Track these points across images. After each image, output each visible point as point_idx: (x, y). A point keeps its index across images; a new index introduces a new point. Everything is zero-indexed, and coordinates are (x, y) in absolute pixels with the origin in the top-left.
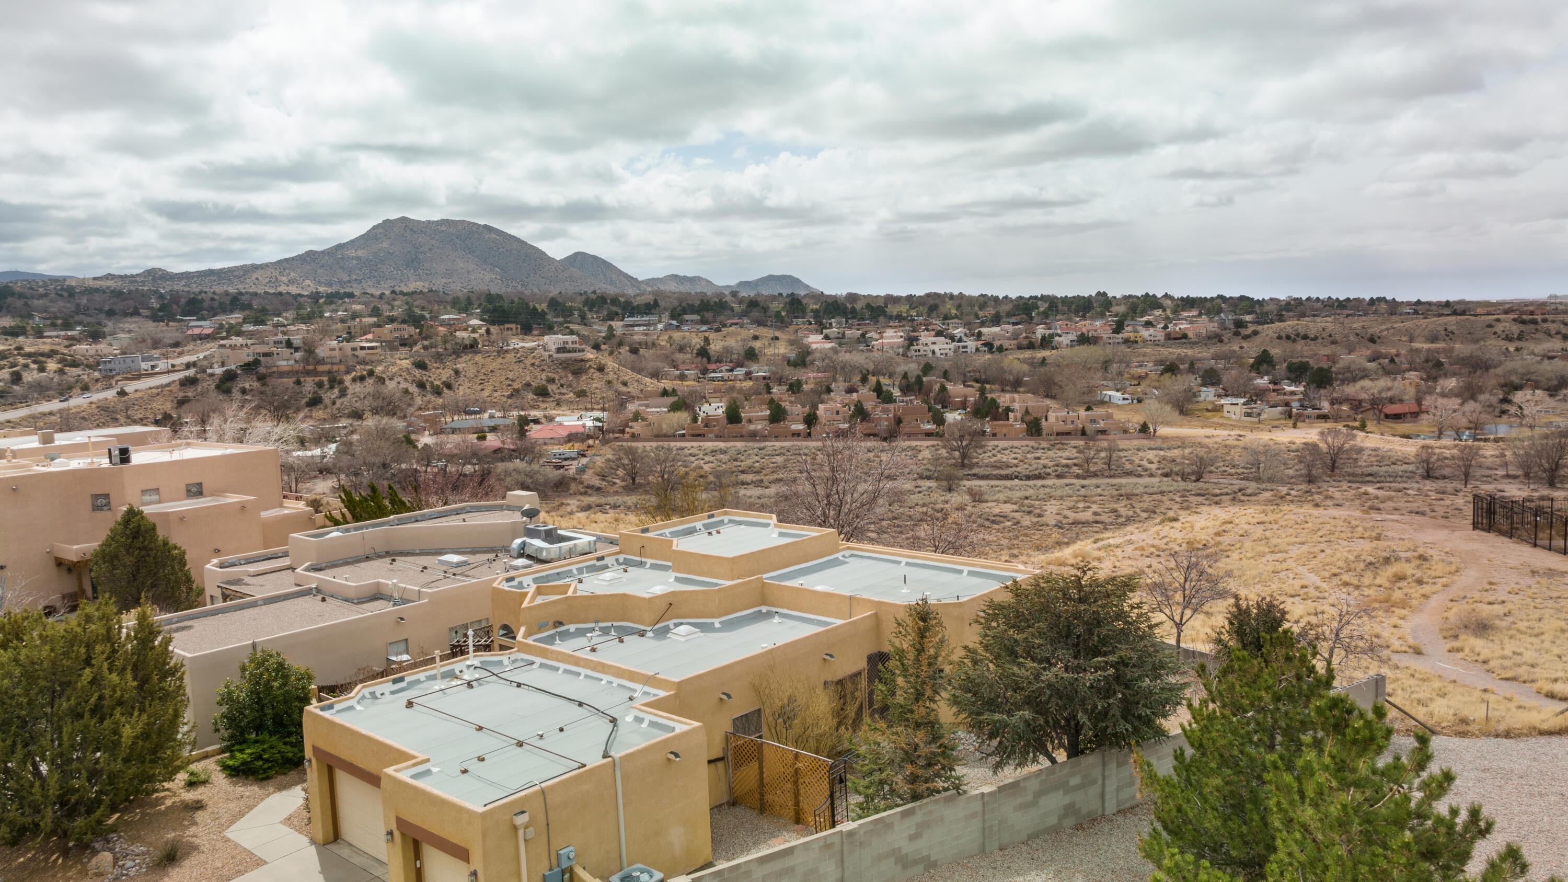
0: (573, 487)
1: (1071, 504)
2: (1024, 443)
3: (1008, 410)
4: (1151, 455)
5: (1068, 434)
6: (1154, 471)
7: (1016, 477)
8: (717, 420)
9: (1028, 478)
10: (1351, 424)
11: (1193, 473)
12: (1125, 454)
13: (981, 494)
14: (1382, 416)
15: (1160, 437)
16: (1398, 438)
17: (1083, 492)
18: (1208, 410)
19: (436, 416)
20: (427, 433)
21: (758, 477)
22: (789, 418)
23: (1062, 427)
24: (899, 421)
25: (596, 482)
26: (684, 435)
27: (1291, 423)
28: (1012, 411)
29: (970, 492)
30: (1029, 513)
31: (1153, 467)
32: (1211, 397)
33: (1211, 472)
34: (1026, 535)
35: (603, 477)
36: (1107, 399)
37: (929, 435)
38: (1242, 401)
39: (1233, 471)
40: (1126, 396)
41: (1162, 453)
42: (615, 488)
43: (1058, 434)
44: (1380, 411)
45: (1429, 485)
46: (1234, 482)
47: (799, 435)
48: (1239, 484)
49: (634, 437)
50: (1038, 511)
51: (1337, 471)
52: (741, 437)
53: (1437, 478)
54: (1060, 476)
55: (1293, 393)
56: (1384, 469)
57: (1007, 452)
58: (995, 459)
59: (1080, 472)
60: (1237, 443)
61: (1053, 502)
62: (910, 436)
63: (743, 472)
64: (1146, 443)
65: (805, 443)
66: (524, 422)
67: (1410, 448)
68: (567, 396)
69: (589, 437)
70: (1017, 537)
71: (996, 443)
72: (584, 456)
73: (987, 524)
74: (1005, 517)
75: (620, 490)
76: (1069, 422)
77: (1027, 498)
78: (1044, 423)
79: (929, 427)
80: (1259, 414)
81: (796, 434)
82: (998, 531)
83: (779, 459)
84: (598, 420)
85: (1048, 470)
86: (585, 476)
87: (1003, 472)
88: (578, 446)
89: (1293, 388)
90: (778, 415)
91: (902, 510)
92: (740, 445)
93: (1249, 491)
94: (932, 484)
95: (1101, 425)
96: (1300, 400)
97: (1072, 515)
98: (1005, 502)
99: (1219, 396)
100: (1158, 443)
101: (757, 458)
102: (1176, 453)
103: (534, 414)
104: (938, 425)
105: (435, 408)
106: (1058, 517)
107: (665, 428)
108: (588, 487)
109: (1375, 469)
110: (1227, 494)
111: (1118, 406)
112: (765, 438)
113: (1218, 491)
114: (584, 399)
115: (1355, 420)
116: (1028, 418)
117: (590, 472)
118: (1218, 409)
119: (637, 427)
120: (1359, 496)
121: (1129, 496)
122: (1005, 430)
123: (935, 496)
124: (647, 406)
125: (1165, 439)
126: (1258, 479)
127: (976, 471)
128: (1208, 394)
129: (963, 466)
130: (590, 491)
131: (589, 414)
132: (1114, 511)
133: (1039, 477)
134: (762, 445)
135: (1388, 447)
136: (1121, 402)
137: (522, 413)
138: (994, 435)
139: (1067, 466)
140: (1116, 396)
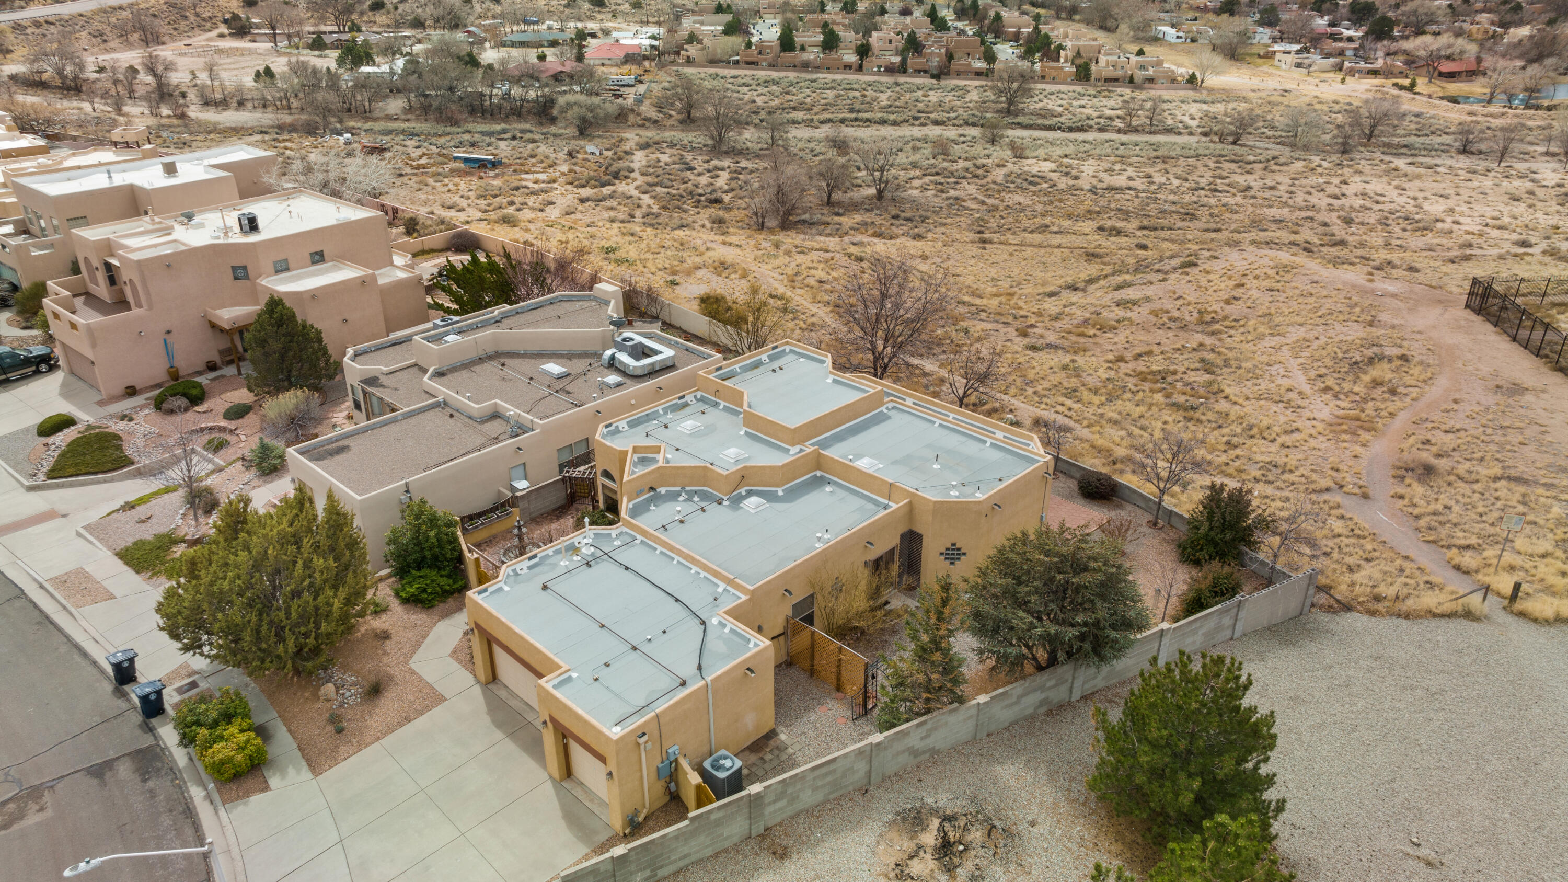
0: (631, 118)
1: (1107, 166)
2: (1072, 88)
3: (1060, 47)
4: (1194, 109)
5: (1116, 80)
6: (1194, 129)
7: (1059, 128)
8: (771, 47)
9: (1071, 130)
10: (1401, 81)
11: (1231, 134)
12: (1170, 106)
13: (1023, 149)
14: (1436, 74)
15: (1207, 89)
16: (1445, 103)
17: (1122, 151)
18: (1259, 56)
19: (496, 27)
20: (487, 45)
21: (809, 117)
22: (842, 45)
23: (1110, 72)
24: (950, 57)
25: (653, 114)
26: (737, 62)
27: (1339, 76)
28: (1064, 49)
29: (1013, 146)
30: (1067, 174)
31: (1194, 124)
32: (1266, 40)
33: (1250, 134)
34: (1061, 201)
35: (660, 107)
36: (1161, 35)
37: (978, 74)
38: (1297, 47)
39: (1271, 133)
40: (1181, 34)
41: (1205, 107)
42: (671, 122)
43: (1106, 80)
44: (1435, 69)
45: (1463, 162)
46: (1270, 146)
47: (850, 67)
48: (1275, 150)
49: (689, 61)
50: (1074, 172)
51: (1373, 140)
52: (793, 67)
53: (1472, 153)
54: (1101, 130)
55: (1350, 39)
56: (1421, 140)
57: (1053, 97)
58: (1040, 105)
59: (1122, 125)
60: (1280, 99)
61: (1091, 161)
62: (959, 74)
63: (794, 109)
64: (1191, 93)
65: (856, 77)
66: (582, 35)
67: (1455, 115)
68: (622, 7)
69: (645, 58)
70: (1051, 202)
71: (1043, 86)
72: (641, 82)
73: (1025, 185)
74: (1042, 177)
75: (676, 124)
76: (1119, 67)
77: (1066, 156)
78: (1093, 67)
79: (981, 65)
80: (1310, 66)
81: (848, 67)
82: (1034, 193)
83: (830, 94)
84: (653, 37)
85: (1091, 123)
86: (643, 108)
87: (1047, 122)
88: (635, 69)
89: (1351, 33)
90: (831, 42)
91: (945, 164)
92: (792, 75)
93: (1282, 160)
94: (975, 132)
95: (1151, 72)
96: (1355, 49)
97: (1108, 180)
98: (1045, 160)
99: (1274, 40)
100: (1204, 95)
101: (808, 92)
102: (1219, 108)
103: (592, 26)
104: (989, 63)
105: (494, 17)
106: (1094, 181)
107: (719, 53)
108: (646, 119)
109: (1413, 139)
110: (1260, 162)
111: (1170, 44)
112: (817, 68)
113: (1251, 158)
114: (640, 11)
115: (1407, 77)
116: (1079, 61)
117: (647, 102)
118: (1270, 56)
119: (692, 50)
120: (1388, 172)
121: (1165, 159)
122: (1054, 73)
123: (978, 149)
124: (702, 23)
125: (1211, 90)
126: (1293, 146)
127: (1020, 119)
128: (1263, 35)
129: (1009, 112)
130: (647, 124)
131: (645, 29)
132: (1149, 176)
133: (1081, 129)
134: (814, 76)
135: (1433, 112)
136: (1174, 41)
137: (580, 25)
138: (1043, 77)
139: (1110, 118)
140: (1171, 32)
